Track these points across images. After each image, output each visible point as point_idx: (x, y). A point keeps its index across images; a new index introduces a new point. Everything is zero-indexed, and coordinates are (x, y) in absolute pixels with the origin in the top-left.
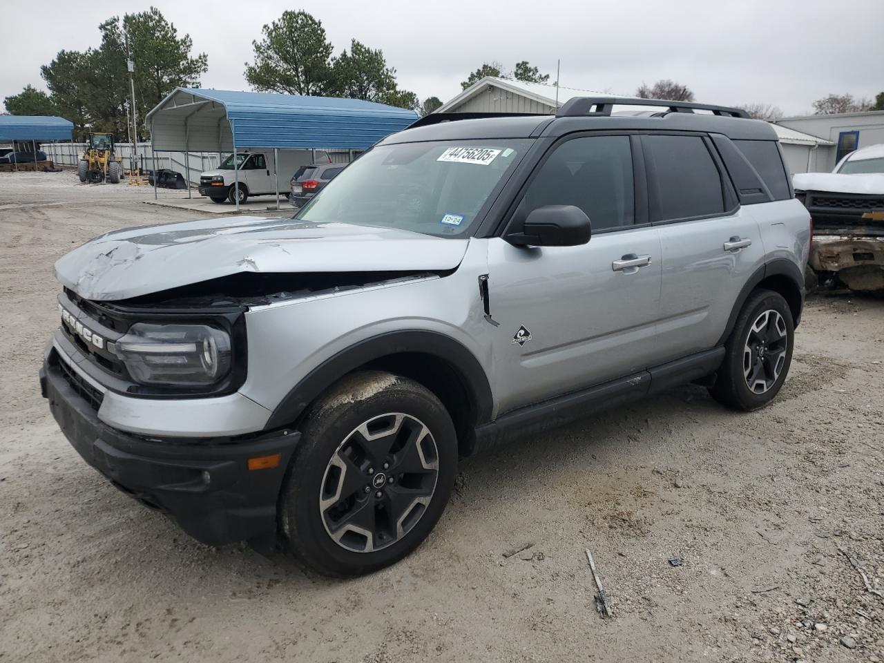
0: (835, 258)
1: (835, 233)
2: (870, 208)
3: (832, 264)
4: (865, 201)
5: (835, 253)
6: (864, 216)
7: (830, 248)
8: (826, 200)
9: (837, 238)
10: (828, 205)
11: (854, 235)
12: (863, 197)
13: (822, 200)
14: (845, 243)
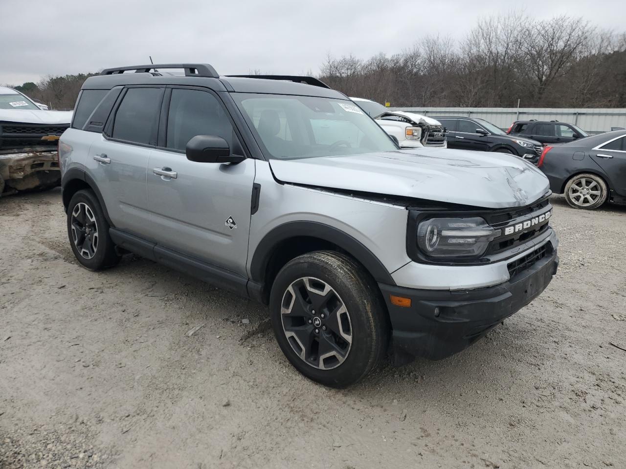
0: (21, 169)
1: (22, 151)
2: (46, 133)
3: (20, 174)
4: (43, 129)
5: (23, 165)
6: (43, 138)
7: (20, 163)
8: (14, 128)
9: (26, 155)
10: (15, 132)
11: (37, 152)
12: (41, 126)
13: (10, 128)
14: (30, 158)
